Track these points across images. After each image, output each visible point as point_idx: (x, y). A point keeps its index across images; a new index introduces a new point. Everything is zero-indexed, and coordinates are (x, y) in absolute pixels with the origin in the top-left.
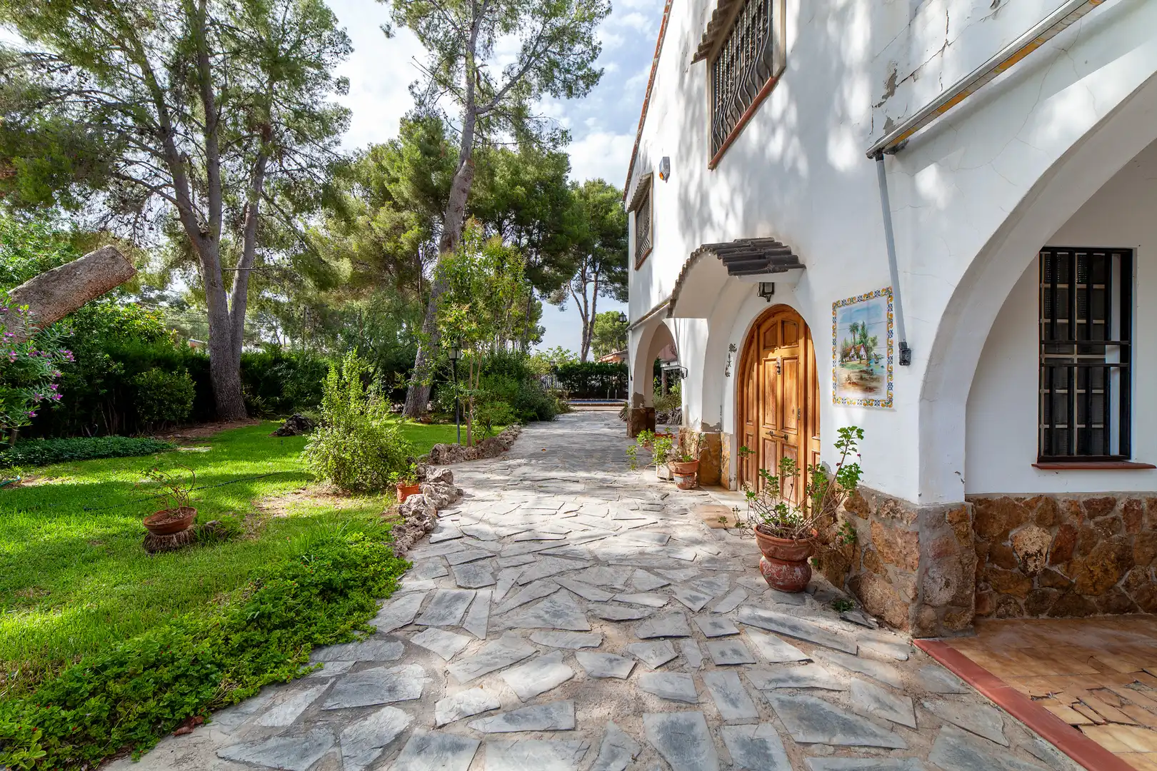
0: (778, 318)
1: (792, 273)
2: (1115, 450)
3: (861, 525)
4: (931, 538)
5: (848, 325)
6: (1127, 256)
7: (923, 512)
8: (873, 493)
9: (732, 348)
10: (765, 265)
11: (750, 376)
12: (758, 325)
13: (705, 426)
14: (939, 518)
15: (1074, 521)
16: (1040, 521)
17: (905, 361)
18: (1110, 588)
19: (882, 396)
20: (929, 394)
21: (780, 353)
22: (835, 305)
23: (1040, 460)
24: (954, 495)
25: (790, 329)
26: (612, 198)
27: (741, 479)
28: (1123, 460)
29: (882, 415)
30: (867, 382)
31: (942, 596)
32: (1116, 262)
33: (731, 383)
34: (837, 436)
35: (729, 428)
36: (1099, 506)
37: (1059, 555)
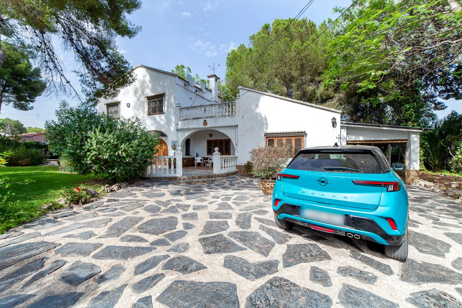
1: (166, 137)
2: (190, 155)
5: (173, 144)
6: (190, 139)
10: (162, 135)
15: (187, 159)
18: (191, 164)
19: (177, 150)
22: (171, 142)
23: (185, 155)
30: (174, 149)
36: (189, 158)
37: (187, 162)
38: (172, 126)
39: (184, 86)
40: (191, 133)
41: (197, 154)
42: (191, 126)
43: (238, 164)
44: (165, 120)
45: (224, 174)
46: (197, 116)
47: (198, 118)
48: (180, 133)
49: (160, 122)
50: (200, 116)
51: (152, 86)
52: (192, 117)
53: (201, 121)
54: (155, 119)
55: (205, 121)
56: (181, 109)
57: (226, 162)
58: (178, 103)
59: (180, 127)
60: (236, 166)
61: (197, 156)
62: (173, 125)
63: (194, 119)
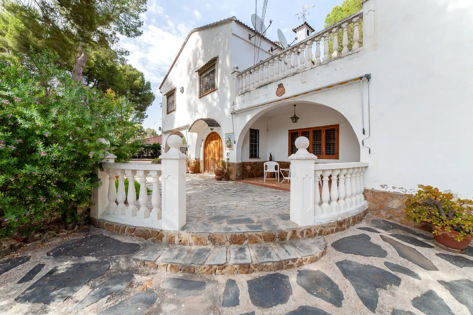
0: (214, 135)
1: (219, 127)
2: (257, 156)
3: (229, 168)
4: (237, 167)
5: (227, 138)
6: (258, 130)
7: (237, 163)
8: (230, 163)
9: (203, 140)
10: (214, 125)
11: (207, 147)
12: (209, 135)
13: (196, 159)
14: (239, 164)
15: (253, 165)
16: (249, 165)
17: (235, 143)
18: (256, 174)
19: (232, 148)
20: (237, 147)
21: (214, 142)
22: (226, 134)
23: (250, 157)
24: (240, 161)
25: (216, 137)
26: (137, 74)
27: (205, 170)
28: (258, 158)
29: (231, 151)
30: (229, 146)
31: (239, 175)
32: (257, 131)
33: (202, 148)
34: (226, 154)
35: (202, 159)
36: (255, 163)
37: (251, 170)
38: (227, 107)
39: (247, 39)
40: (254, 115)
41: (271, 156)
42: (255, 103)
43: (369, 187)
44: (218, 100)
45: (330, 225)
46: (265, 82)
47: (266, 85)
48: (238, 118)
49: (212, 104)
50: (270, 79)
51: (204, 53)
52: (256, 85)
53: (273, 88)
54: (207, 102)
55: (280, 86)
56: (240, 75)
57: (334, 182)
58: (235, 66)
59: (237, 107)
60: (366, 192)
61: (271, 159)
62: (229, 105)
63: (260, 87)
